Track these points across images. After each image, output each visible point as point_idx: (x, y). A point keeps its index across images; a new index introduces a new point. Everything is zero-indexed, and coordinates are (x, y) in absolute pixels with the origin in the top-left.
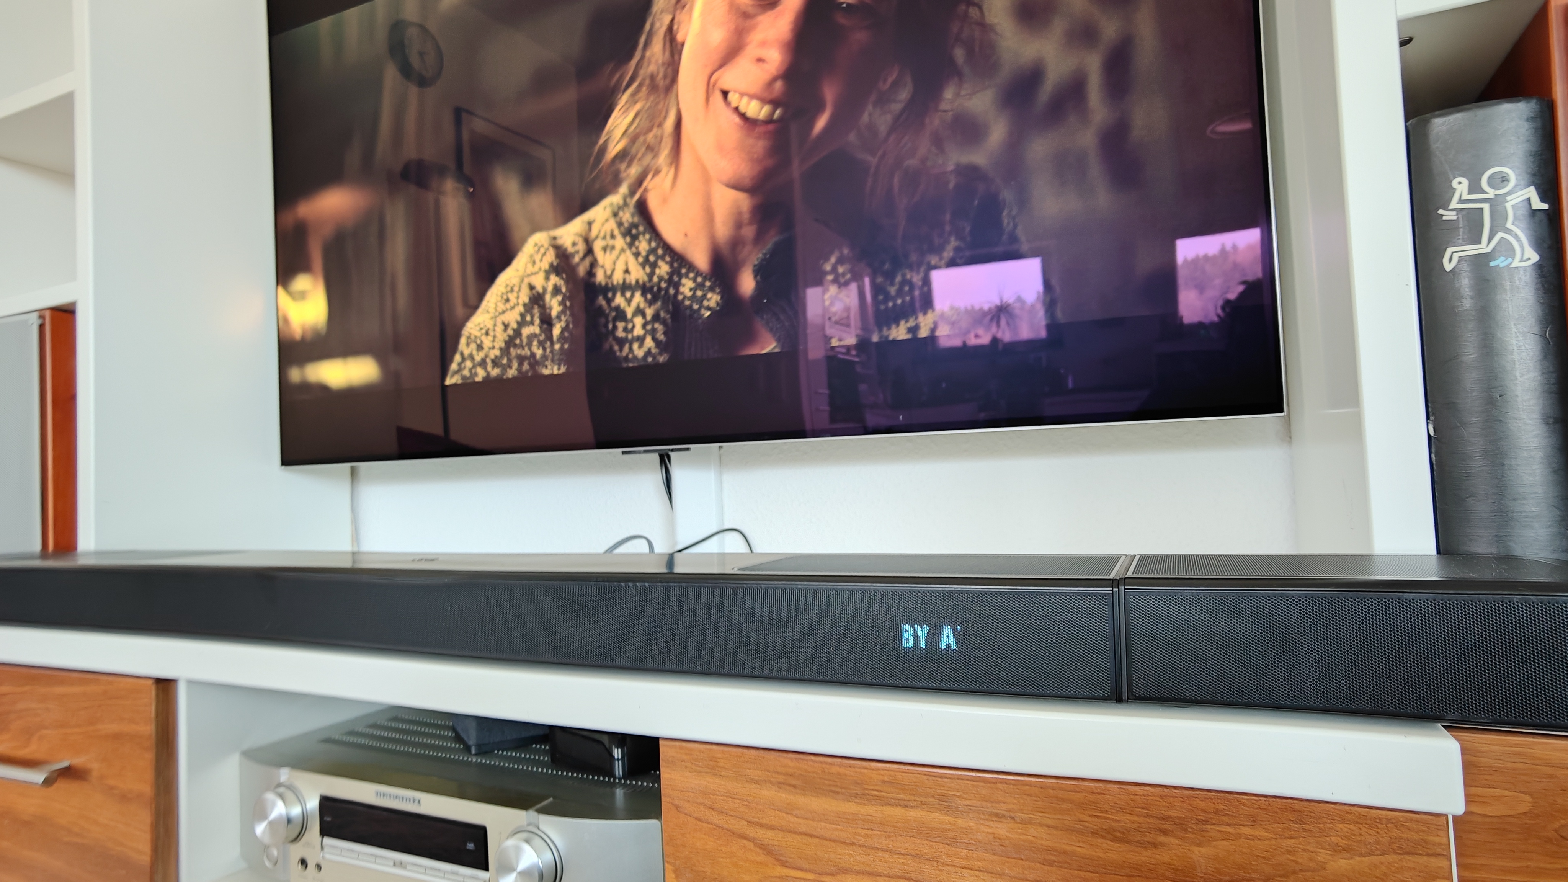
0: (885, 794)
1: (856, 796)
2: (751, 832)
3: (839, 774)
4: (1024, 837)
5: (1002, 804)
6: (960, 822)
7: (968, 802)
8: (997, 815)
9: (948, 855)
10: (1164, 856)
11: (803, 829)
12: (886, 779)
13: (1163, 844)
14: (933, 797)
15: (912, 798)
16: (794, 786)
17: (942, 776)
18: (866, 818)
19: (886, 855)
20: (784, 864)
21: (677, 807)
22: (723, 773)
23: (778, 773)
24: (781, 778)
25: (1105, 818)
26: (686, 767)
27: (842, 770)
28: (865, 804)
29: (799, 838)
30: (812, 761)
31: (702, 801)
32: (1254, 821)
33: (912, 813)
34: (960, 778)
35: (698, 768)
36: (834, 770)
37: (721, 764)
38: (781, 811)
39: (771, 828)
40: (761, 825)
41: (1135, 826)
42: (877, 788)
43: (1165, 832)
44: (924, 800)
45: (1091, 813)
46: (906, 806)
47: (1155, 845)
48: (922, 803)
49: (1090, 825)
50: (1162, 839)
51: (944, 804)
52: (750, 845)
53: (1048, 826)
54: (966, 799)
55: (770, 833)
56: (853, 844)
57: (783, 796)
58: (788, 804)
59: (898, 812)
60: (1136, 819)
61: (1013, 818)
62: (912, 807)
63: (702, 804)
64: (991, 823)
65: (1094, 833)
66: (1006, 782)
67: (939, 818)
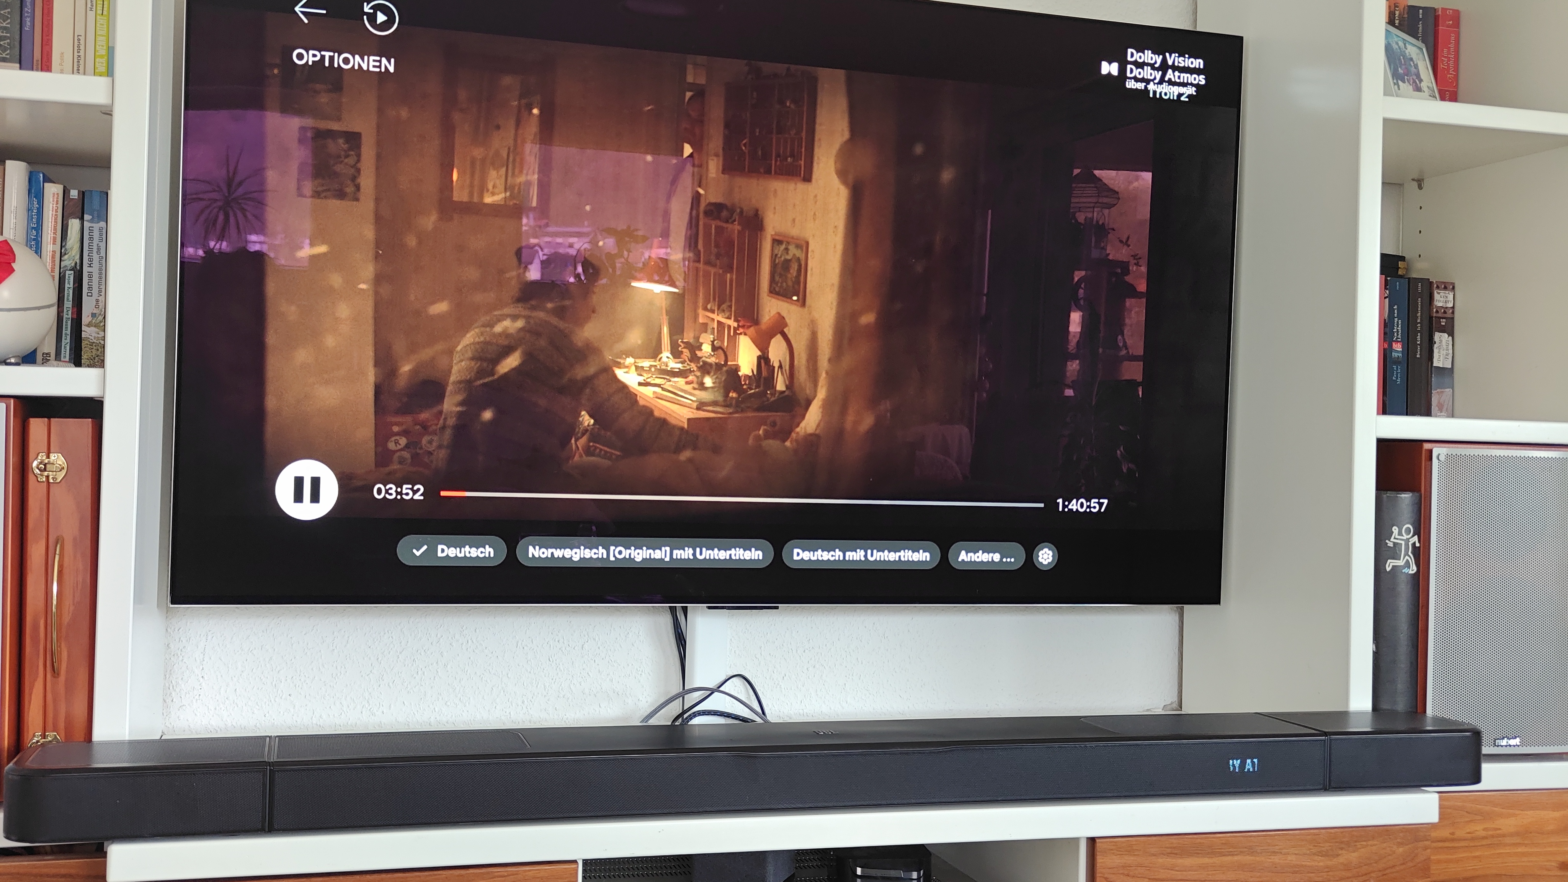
0: (1222, 850)
1: (1208, 854)
3: (1200, 843)
4: (1285, 861)
5: (1277, 847)
6: (1258, 859)
7: (1262, 848)
8: (1274, 852)
9: (1252, 877)
10: (1341, 860)
12: (1223, 842)
13: (1340, 855)
14: (1246, 848)
15: (1235, 850)
16: (1176, 854)
17: (1251, 836)
18: (1213, 864)
22: (1136, 853)
23: (1167, 848)
24: (1169, 850)
25: (1320, 846)
26: (1113, 853)
27: (1202, 841)
28: (1212, 857)
30: (1186, 838)
31: (1122, 872)
33: (1236, 858)
34: (1259, 836)
35: (1121, 853)
36: (1199, 841)
37: (1135, 848)
38: (1168, 869)
41: (1330, 848)
42: (1220, 847)
43: (1342, 849)
44: (1242, 850)
45: (1314, 845)
46: (1233, 855)
47: (1338, 855)
48: (1241, 852)
49: (1313, 851)
50: (1340, 852)
51: (1252, 851)
53: (1295, 854)
54: (1261, 846)
57: (1169, 861)
58: (1172, 865)
59: (1229, 858)
60: (1331, 844)
61: (1281, 853)
62: (1236, 855)
63: (1121, 874)
64: (1272, 857)
65: (1314, 854)
66: (1279, 835)
67: (1248, 859)
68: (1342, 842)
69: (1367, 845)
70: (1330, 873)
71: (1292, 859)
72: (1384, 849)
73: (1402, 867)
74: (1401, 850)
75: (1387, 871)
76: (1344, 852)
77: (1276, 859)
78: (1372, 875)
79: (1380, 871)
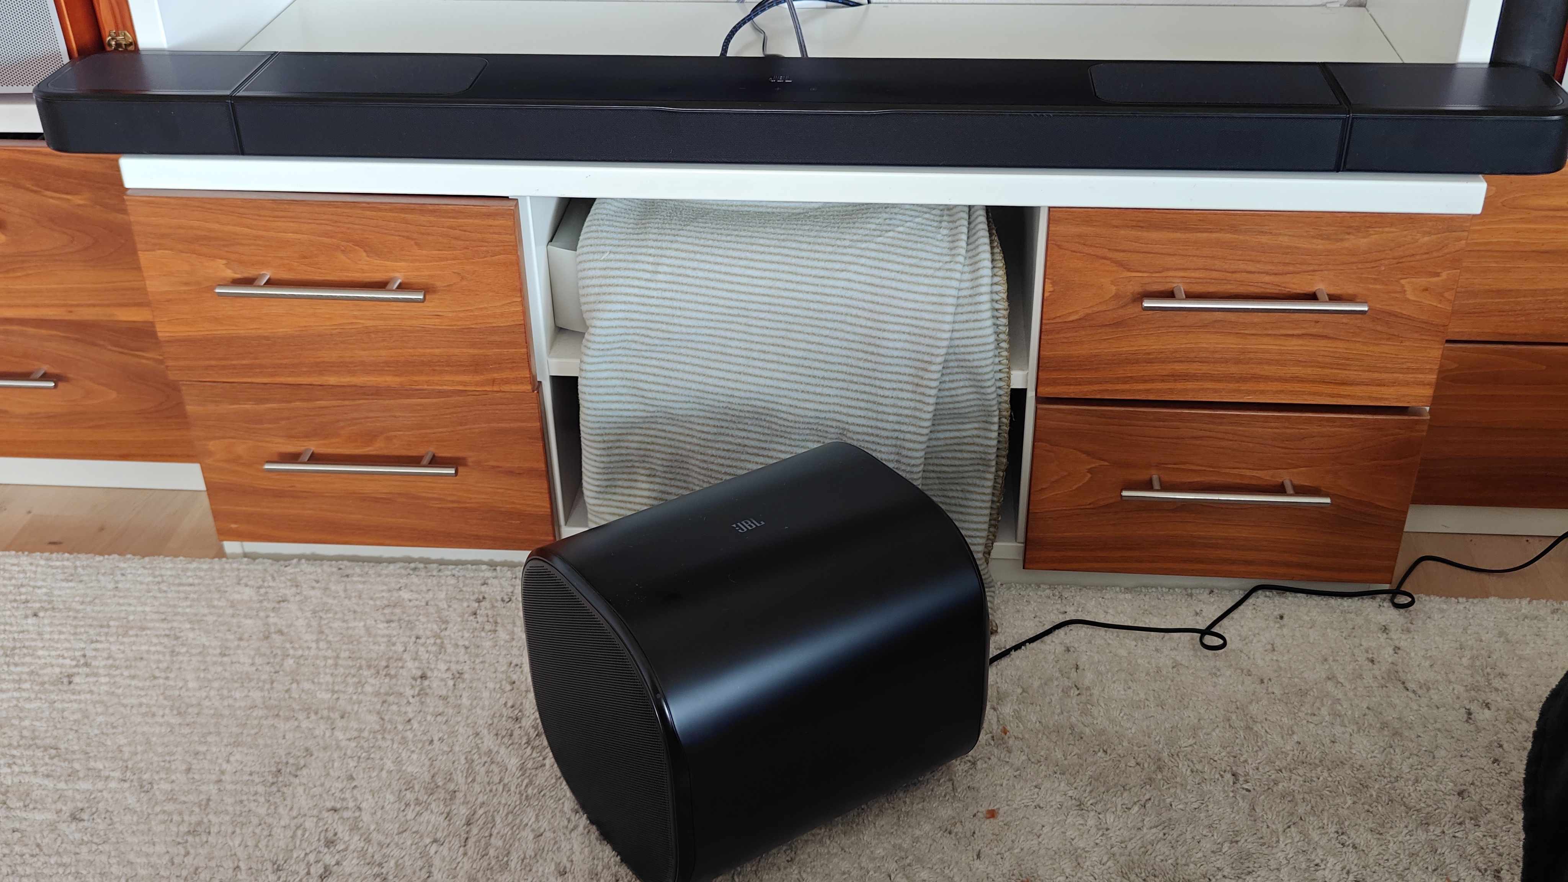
0: (1201, 227)
1: (1181, 229)
2: (1110, 255)
5: (1266, 227)
6: (1241, 237)
8: (1262, 232)
10: (1346, 244)
11: (1145, 250)
12: (1201, 219)
13: (1346, 239)
14: (1228, 226)
15: (1214, 228)
16: (1142, 227)
17: (1235, 215)
18: (1187, 240)
19: (1195, 258)
20: (1129, 270)
21: (1058, 246)
22: (1094, 225)
23: (1132, 221)
24: (1134, 223)
26: (1068, 224)
28: (1187, 233)
29: (1141, 255)
31: (1077, 242)
32: (1392, 225)
33: (1214, 235)
34: (1247, 216)
35: (1077, 223)
36: (1169, 216)
37: (1094, 220)
38: (1129, 241)
39: (1124, 251)
40: (1117, 250)
41: (1334, 232)
42: (1196, 224)
43: (1349, 234)
44: (1222, 228)
45: (1312, 227)
46: (1211, 232)
47: (1342, 240)
49: (1311, 233)
50: (1347, 237)
51: (1234, 229)
52: (1108, 262)
53: (1289, 236)
54: (1246, 226)
55: (1122, 254)
56: (1175, 255)
57: (1132, 233)
58: (1134, 237)
59: (1206, 236)
60: (1335, 229)
61: (1271, 233)
62: (1216, 232)
64: (1260, 237)
65: (1313, 237)
67: (1229, 236)
68: (1350, 227)
69: (1383, 232)
70: (1330, 257)
71: (1285, 240)
72: (1405, 237)
73: (1425, 256)
74: (1426, 239)
75: (1404, 260)
76: (1351, 237)
77: (1264, 239)
78: (1383, 262)
79: (1393, 259)
